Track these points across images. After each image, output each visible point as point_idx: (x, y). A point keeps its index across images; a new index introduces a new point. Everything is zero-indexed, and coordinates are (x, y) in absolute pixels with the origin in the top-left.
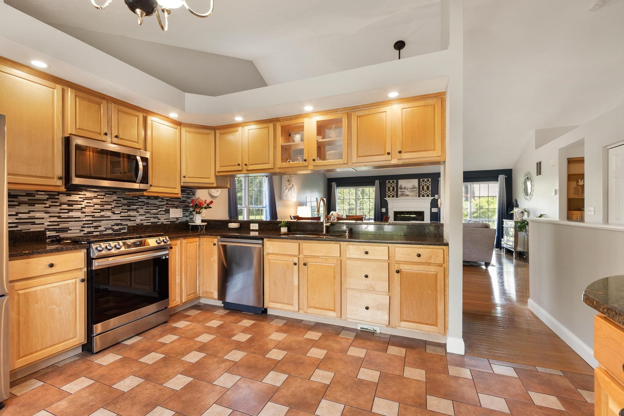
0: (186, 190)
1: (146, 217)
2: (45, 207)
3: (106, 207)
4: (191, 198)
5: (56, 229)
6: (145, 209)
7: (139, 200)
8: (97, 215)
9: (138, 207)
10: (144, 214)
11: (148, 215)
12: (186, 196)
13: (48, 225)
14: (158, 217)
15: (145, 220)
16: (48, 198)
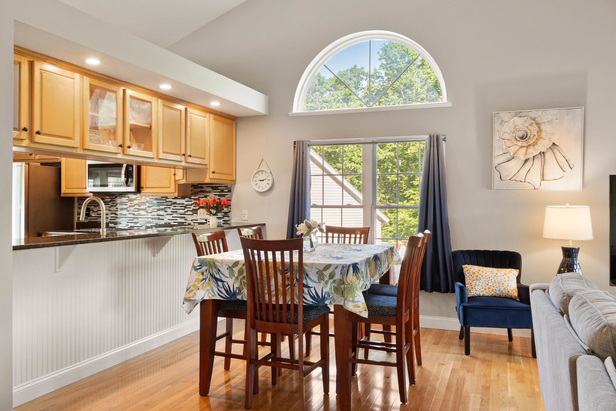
0: (219, 187)
1: (173, 217)
2: (109, 207)
3: (143, 207)
4: (226, 196)
5: (113, 222)
6: (173, 209)
7: (167, 200)
8: (136, 213)
9: (166, 206)
10: (171, 213)
11: (175, 215)
12: (218, 193)
13: (110, 219)
14: (185, 217)
15: (172, 220)
16: (110, 201)
